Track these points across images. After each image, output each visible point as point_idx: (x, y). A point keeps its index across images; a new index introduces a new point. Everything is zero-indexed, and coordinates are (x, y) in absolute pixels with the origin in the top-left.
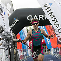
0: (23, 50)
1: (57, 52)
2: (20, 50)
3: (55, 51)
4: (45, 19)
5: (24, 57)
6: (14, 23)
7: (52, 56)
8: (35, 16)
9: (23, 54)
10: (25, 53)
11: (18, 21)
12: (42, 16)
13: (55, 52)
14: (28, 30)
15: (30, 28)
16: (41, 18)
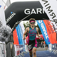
0: (20, 46)
1: (56, 47)
2: (16, 46)
3: (54, 46)
4: (43, 13)
5: (21, 53)
6: (10, 17)
7: (50, 52)
8: (33, 10)
9: (19, 50)
10: (21, 49)
11: (15, 14)
12: (40, 10)
13: (53, 48)
14: (25, 24)
15: (28, 22)
16: (39, 12)
